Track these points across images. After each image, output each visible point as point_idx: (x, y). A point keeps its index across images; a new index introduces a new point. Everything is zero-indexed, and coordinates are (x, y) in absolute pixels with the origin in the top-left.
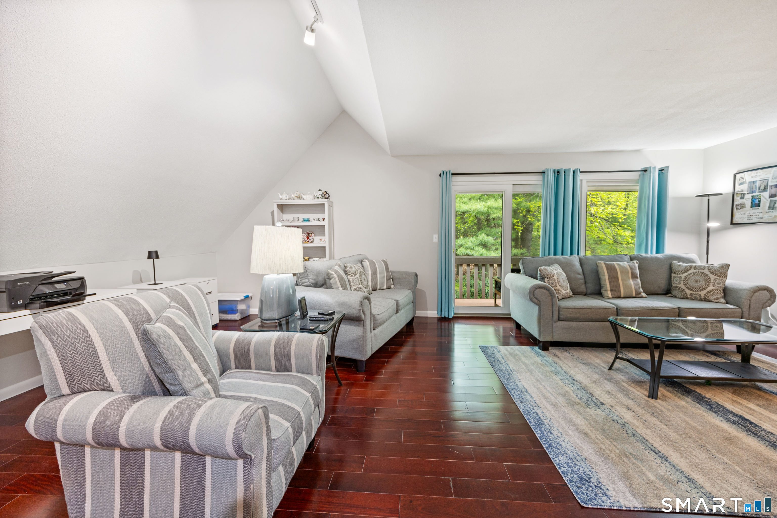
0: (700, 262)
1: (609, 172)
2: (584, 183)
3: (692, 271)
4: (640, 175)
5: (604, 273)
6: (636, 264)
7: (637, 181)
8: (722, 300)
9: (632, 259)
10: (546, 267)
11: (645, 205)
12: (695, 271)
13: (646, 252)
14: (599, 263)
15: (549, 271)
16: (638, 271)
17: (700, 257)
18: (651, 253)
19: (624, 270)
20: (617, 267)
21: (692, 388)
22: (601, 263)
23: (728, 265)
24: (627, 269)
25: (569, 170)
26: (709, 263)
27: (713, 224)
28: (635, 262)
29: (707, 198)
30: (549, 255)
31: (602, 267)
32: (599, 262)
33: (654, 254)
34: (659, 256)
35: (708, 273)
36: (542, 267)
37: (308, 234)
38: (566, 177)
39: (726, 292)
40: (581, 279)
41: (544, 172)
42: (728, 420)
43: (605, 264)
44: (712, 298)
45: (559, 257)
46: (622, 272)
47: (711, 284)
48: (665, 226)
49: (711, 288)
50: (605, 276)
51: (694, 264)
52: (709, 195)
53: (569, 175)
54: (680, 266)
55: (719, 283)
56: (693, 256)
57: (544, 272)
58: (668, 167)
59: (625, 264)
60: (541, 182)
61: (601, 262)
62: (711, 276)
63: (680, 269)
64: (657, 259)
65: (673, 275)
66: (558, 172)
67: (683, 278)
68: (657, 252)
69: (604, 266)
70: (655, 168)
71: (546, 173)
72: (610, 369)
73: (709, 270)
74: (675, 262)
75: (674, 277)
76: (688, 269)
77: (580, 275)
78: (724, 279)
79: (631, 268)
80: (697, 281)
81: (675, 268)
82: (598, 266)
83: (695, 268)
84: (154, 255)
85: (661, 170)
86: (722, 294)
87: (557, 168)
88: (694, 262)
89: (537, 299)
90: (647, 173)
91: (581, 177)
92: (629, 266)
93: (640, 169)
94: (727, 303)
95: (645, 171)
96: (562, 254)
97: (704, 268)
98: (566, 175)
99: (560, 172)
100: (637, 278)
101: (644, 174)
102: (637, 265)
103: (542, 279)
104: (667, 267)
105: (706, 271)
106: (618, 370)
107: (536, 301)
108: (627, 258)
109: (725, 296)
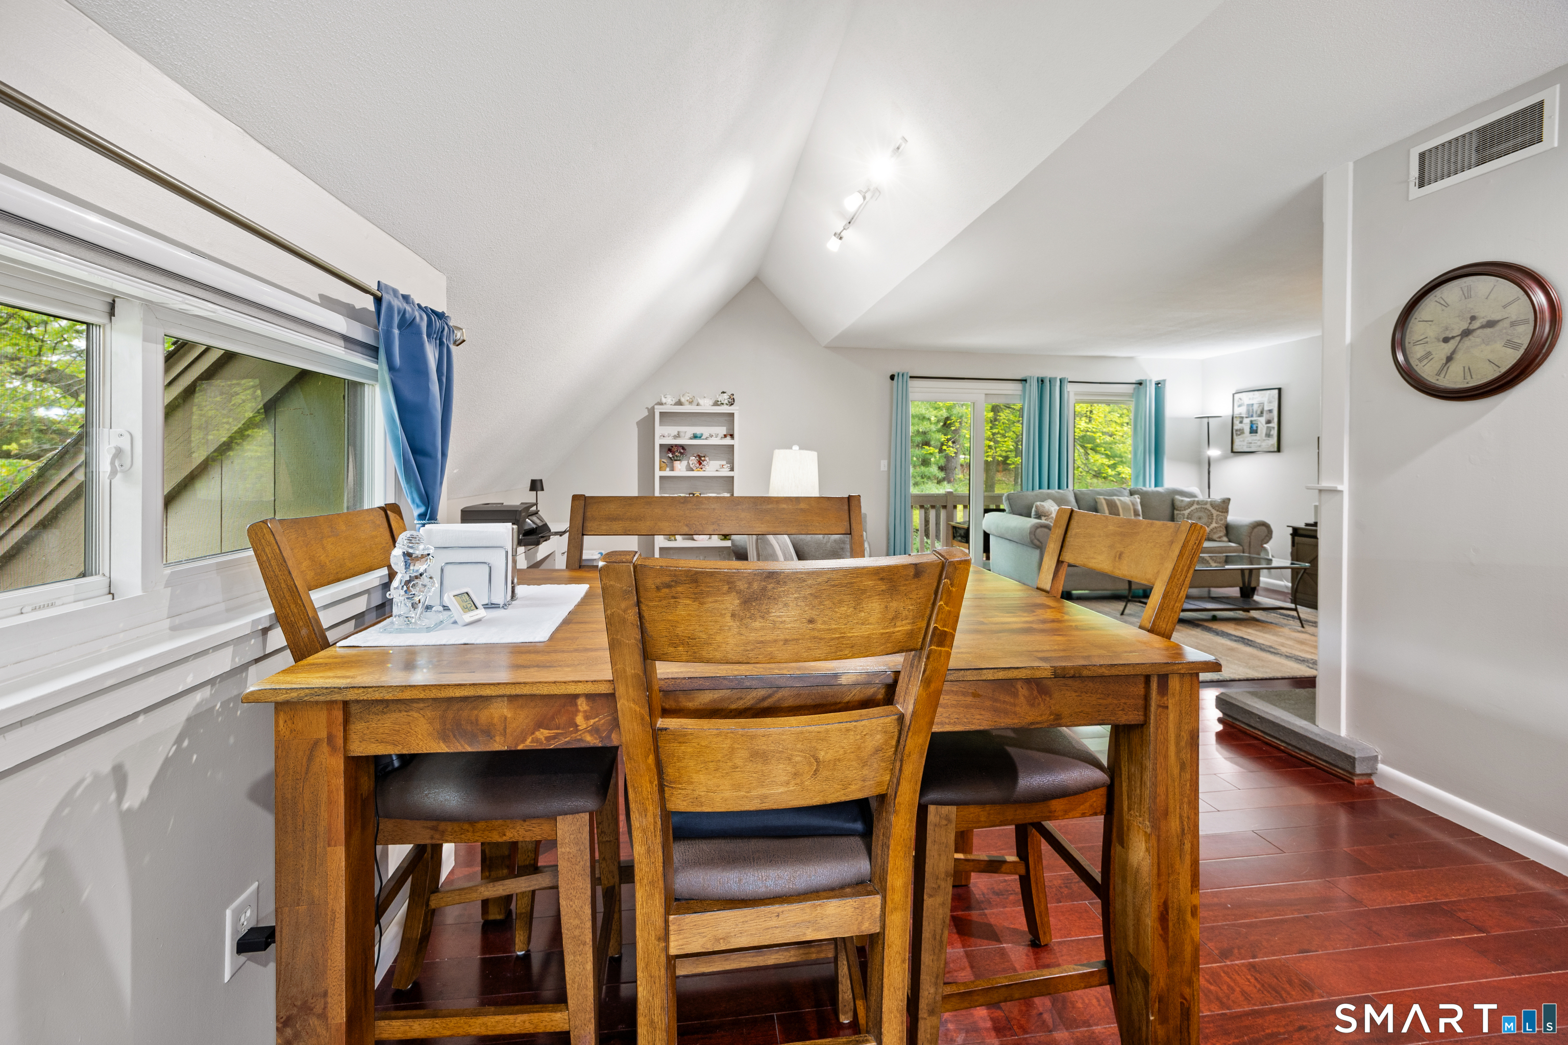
0: (1201, 496)
1: (1100, 383)
2: (1072, 395)
3: (1195, 506)
4: (1134, 389)
5: (1104, 510)
6: (1137, 499)
7: (1131, 396)
8: (1225, 539)
9: (1132, 493)
10: (1042, 503)
11: (1141, 427)
12: (1197, 507)
13: (1144, 485)
14: (1098, 498)
15: (1047, 507)
16: (1139, 508)
17: (1201, 491)
18: (1150, 486)
19: (1124, 505)
20: (1118, 502)
21: (1201, 623)
23: (1229, 500)
24: (1128, 505)
25: (1056, 378)
26: (1211, 497)
27: (1214, 452)
28: (1136, 496)
29: (1206, 420)
30: (1040, 488)
31: (1102, 504)
32: (1097, 496)
33: (1153, 488)
34: (1159, 489)
35: (1210, 508)
36: (1038, 503)
37: (700, 457)
38: (1052, 387)
39: (1229, 530)
41: (1026, 380)
42: (1231, 640)
43: (1105, 499)
44: (1215, 537)
45: (1045, 491)
46: (1124, 509)
47: (1214, 521)
48: (1163, 453)
49: (1214, 525)
51: (1196, 499)
52: (1208, 417)
53: (1055, 385)
54: (1182, 501)
55: (1221, 520)
56: (1194, 489)
57: (1041, 509)
58: (1164, 381)
59: (1126, 499)
60: (1019, 393)
61: (1100, 497)
62: (1214, 512)
63: (1183, 504)
64: (1159, 493)
65: (1176, 512)
66: (1042, 381)
67: (1186, 514)
68: (1156, 486)
69: (1104, 502)
70: (1150, 381)
71: (1028, 381)
72: (1122, 614)
73: (1212, 505)
74: (1178, 497)
75: (1177, 514)
76: (1191, 504)
78: (1225, 514)
79: (1133, 504)
80: (1200, 518)
81: (1177, 503)
82: (1096, 502)
83: (1198, 503)
84: (539, 485)
85: (1157, 384)
86: (1225, 532)
87: (1041, 375)
88: (1195, 497)
89: (1039, 540)
90: (1141, 387)
91: (1070, 388)
92: (1131, 501)
93: (1134, 382)
94: (1230, 541)
95: (1140, 384)
96: (1049, 488)
97: (1206, 503)
98: (1052, 385)
99: (1045, 381)
100: (1139, 515)
101: (1139, 388)
102: (1138, 501)
103: (1038, 516)
104: (1169, 502)
105: (1208, 507)
106: (1130, 615)
107: (1038, 543)
108: (1127, 493)
109: (1227, 535)
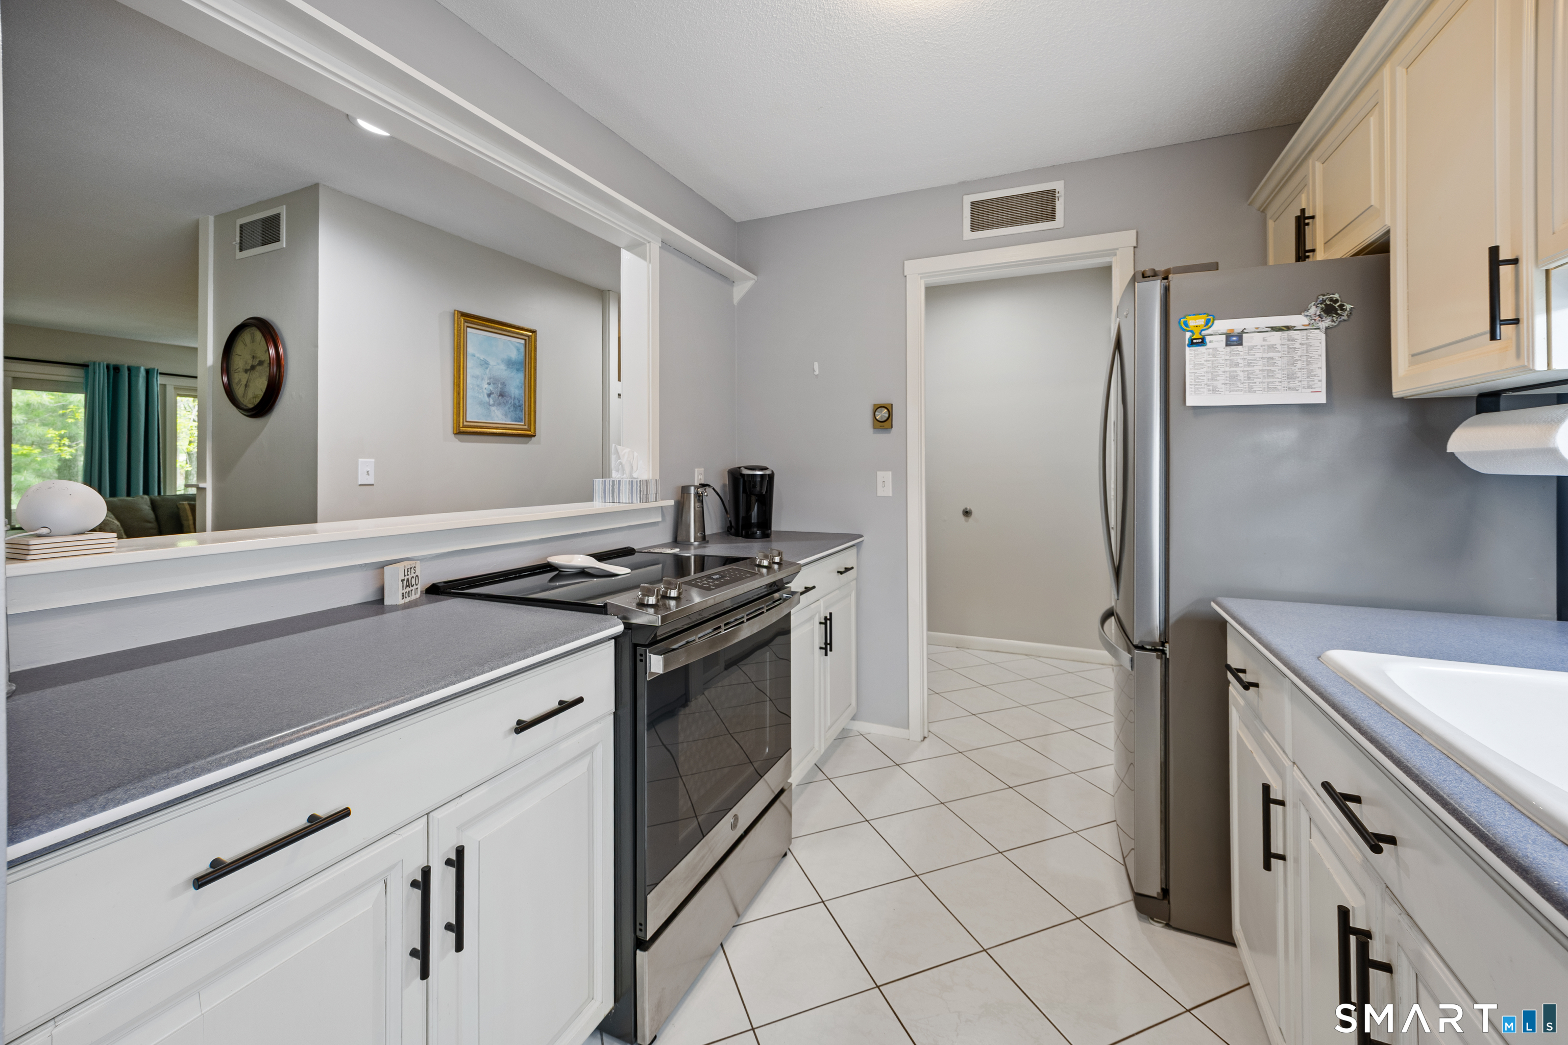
5: (187, 516)
14: (180, 504)
22: (183, 504)
25: (139, 367)
32: (181, 502)
38: (133, 378)
40: (152, 528)
41: (87, 365)
50: (188, 520)
53: (138, 376)
61: (184, 502)
66: (116, 369)
71: (91, 367)
77: (150, 522)
87: (113, 362)
91: (162, 380)
98: (132, 374)
99: (120, 368)
